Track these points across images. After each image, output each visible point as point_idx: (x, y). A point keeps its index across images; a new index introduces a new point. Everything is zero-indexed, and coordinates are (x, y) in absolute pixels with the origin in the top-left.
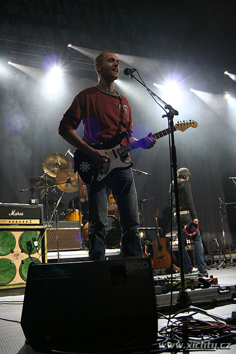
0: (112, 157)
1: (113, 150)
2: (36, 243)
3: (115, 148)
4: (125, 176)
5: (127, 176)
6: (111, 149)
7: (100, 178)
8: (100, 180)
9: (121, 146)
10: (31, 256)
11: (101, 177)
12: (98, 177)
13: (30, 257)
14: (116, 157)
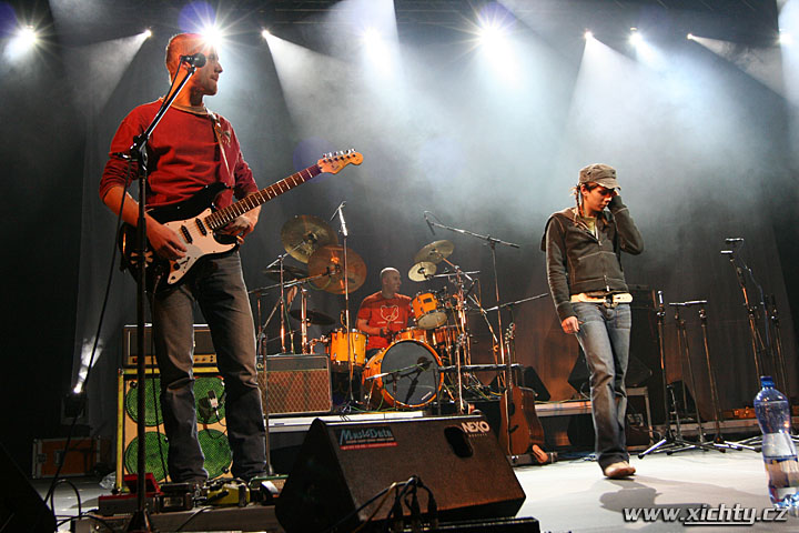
0: (194, 232)
1: (198, 221)
2: (214, 402)
3: (202, 217)
4: (220, 278)
5: (224, 278)
6: (194, 219)
7: (173, 278)
8: (173, 282)
9: (213, 210)
10: (209, 427)
11: (176, 276)
12: (171, 276)
13: (206, 429)
14: (204, 233)
